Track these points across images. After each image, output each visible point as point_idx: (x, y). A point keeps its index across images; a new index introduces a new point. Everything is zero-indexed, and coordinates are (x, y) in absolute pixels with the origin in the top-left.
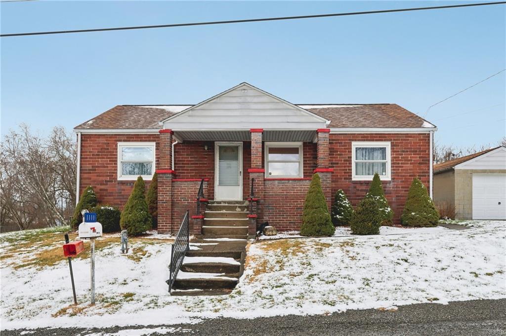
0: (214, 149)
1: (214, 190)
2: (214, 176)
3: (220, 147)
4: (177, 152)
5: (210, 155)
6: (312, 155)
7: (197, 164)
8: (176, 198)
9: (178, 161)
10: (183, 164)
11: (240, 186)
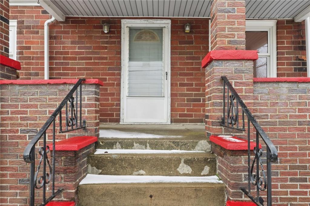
0: (120, 32)
1: (119, 105)
2: (120, 80)
3: (131, 30)
4: (55, 38)
5: (114, 43)
6: (293, 43)
7: (90, 59)
8: (10, 131)
9: (57, 53)
10: (64, 58)
11: (166, 98)
